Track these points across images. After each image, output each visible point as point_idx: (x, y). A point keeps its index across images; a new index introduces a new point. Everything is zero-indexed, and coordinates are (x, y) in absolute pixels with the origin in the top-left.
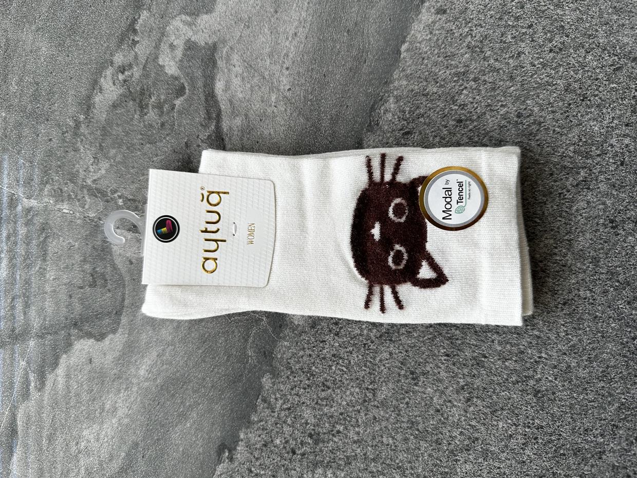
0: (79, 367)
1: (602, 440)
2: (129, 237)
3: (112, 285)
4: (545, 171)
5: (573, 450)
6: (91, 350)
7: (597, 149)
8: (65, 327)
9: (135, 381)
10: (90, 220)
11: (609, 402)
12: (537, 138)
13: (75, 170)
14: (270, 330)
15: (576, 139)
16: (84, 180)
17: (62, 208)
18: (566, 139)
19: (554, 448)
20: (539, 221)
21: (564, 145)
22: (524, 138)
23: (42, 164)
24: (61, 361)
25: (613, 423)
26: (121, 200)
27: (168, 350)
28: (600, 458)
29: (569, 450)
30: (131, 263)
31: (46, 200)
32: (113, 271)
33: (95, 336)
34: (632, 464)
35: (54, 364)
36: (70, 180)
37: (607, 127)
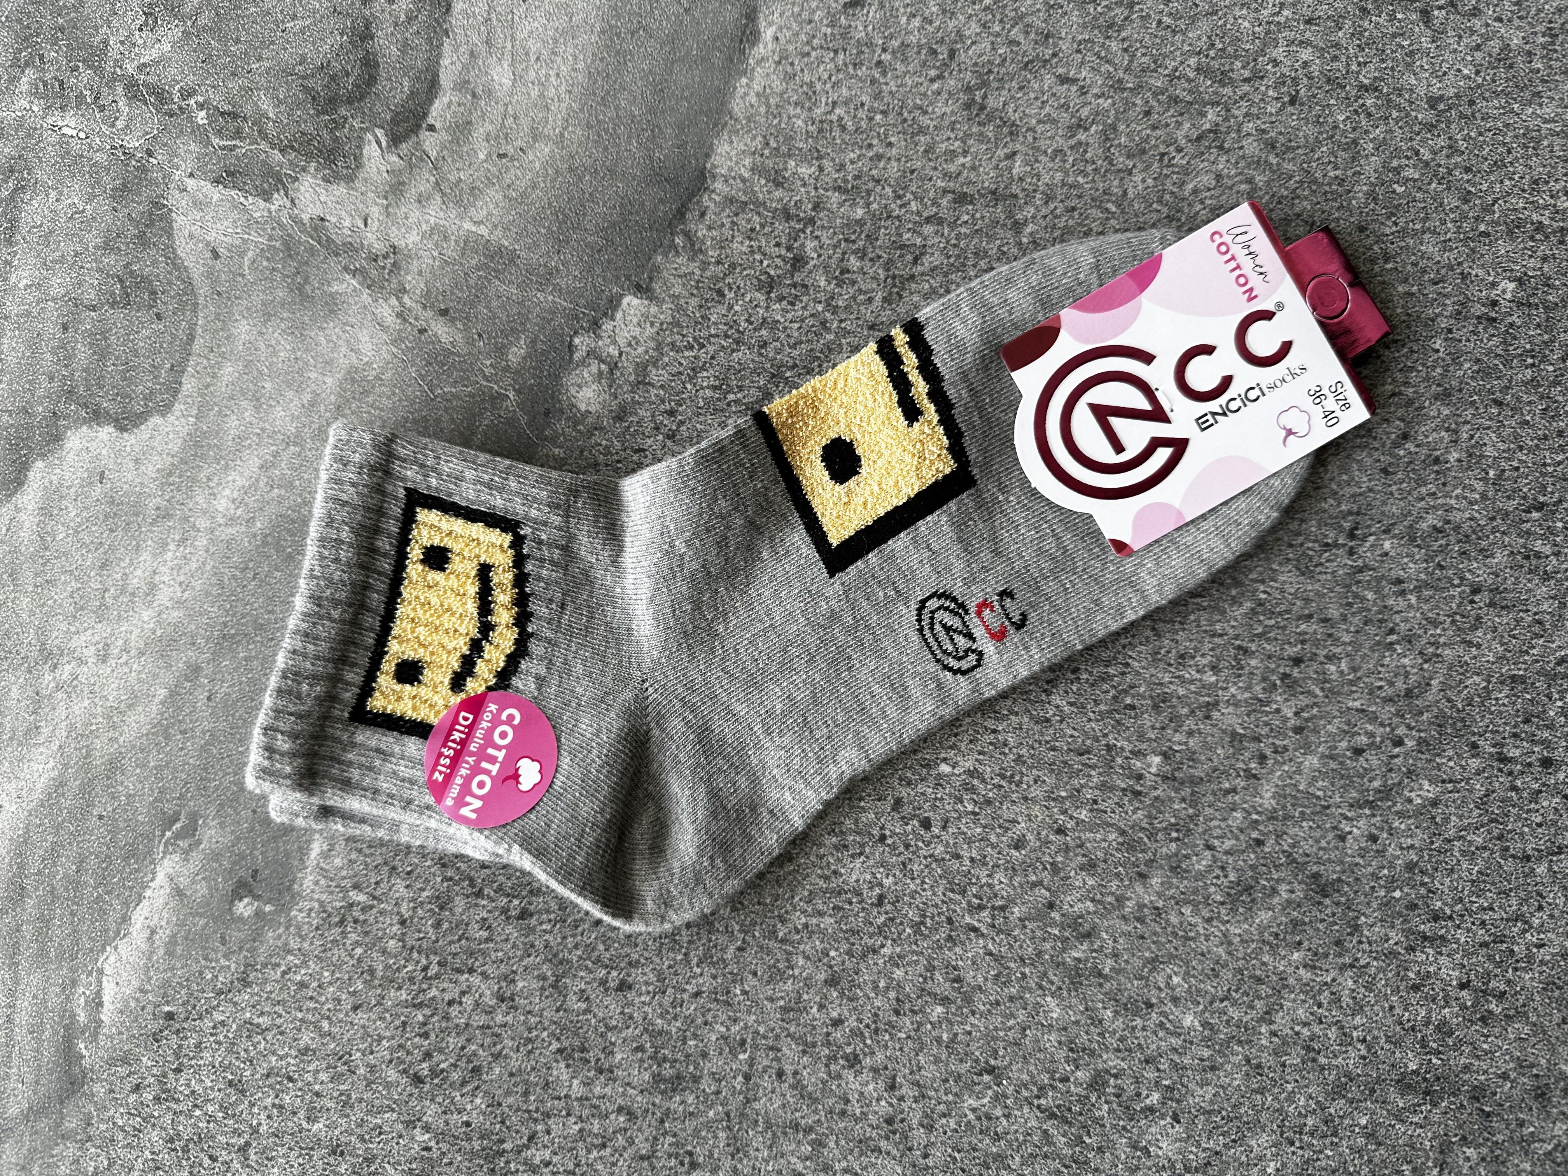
0: (73, 490)
1: (1213, 679)
2: (215, 198)
3: (165, 303)
4: (1135, 105)
5: (1151, 697)
6: (104, 452)
7: (1243, 67)
8: (44, 397)
9: (203, 523)
10: (124, 153)
11: (1234, 598)
12: (1124, 34)
13: (98, 39)
14: (523, 420)
15: (1203, 43)
16: (118, 64)
17: (60, 123)
18: (1183, 41)
19: (1113, 692)
20: (1114, 209)
21: (1178, 53)
22: (1096, 32)
23: (19, 21)
24: (31, 475)
25: (1237, 643)
26: (203, 114)
27: (285, 456)
28: (1208, 717)
29: (1144, 697)
30: (216, 255)
31: (24, 103)
32: (170, 273)
33: (117, 420)
34: (1272, 730)
35: (11, 482)
36: (84, 61)
37: (1268, 23)
